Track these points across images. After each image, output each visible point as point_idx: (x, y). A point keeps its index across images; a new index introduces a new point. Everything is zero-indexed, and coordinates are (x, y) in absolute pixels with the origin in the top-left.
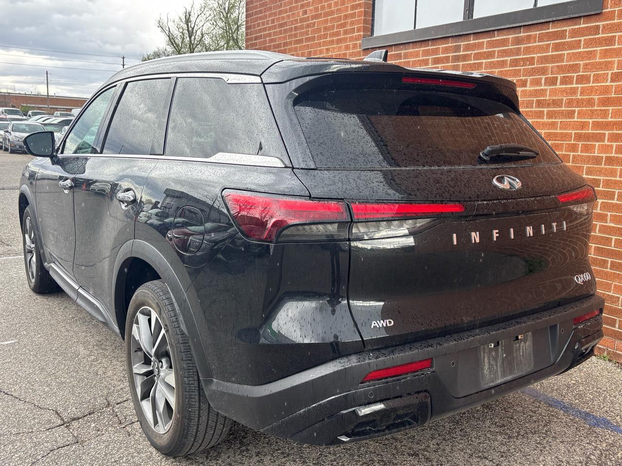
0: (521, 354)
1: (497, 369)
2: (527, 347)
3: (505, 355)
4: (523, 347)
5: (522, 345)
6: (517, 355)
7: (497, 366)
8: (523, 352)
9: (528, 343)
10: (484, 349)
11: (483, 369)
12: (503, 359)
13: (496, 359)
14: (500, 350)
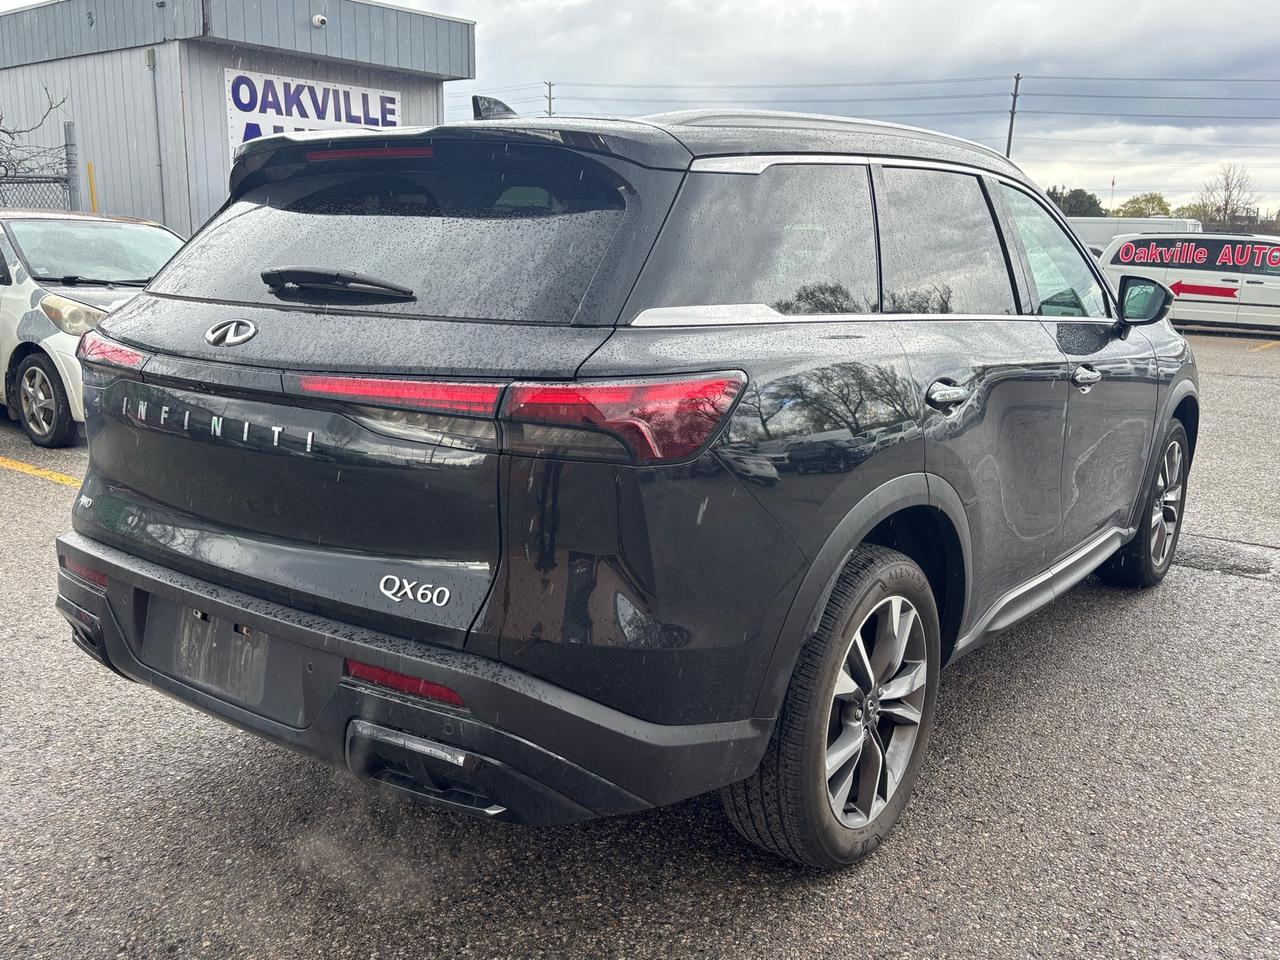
0: (243, 662)
1: (199, 658)
2: (255, 659)
3: (215, 645)
4: (248, 651)
5: (246, 648)
6: (235, 660)
7: (199, 653)
8: (246, 662)
9: (257, 652)
10: (187, 613)
11: (179, 643)
12: (211, 648)
13: (201, 640)
14: (210, 630)
